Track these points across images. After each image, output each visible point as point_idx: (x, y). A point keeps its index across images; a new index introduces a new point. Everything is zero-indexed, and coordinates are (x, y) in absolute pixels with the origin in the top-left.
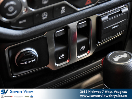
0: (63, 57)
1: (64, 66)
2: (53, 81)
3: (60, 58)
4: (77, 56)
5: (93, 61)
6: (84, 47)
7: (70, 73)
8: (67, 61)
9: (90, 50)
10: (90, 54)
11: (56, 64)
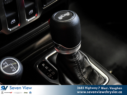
0: (14, 22)
1: (16, 30)
2: (9, 44)
3: (12, 23)
4: (27, 20)
5: (42, 23)
6: (32, 11)
7: (22, 36)
8: (19, 25)
9: (37, 13)
10: (38, 17)
11: (8, 29)
